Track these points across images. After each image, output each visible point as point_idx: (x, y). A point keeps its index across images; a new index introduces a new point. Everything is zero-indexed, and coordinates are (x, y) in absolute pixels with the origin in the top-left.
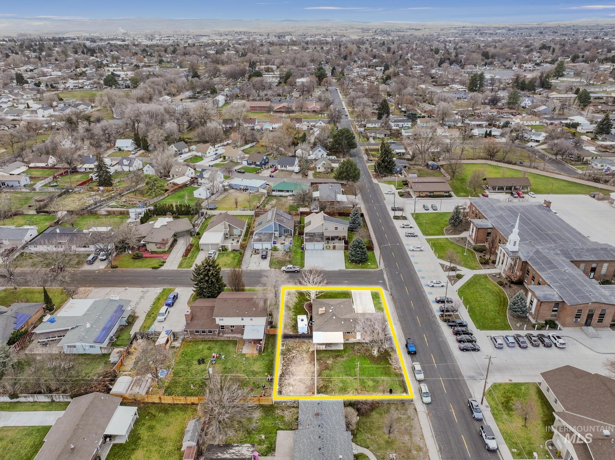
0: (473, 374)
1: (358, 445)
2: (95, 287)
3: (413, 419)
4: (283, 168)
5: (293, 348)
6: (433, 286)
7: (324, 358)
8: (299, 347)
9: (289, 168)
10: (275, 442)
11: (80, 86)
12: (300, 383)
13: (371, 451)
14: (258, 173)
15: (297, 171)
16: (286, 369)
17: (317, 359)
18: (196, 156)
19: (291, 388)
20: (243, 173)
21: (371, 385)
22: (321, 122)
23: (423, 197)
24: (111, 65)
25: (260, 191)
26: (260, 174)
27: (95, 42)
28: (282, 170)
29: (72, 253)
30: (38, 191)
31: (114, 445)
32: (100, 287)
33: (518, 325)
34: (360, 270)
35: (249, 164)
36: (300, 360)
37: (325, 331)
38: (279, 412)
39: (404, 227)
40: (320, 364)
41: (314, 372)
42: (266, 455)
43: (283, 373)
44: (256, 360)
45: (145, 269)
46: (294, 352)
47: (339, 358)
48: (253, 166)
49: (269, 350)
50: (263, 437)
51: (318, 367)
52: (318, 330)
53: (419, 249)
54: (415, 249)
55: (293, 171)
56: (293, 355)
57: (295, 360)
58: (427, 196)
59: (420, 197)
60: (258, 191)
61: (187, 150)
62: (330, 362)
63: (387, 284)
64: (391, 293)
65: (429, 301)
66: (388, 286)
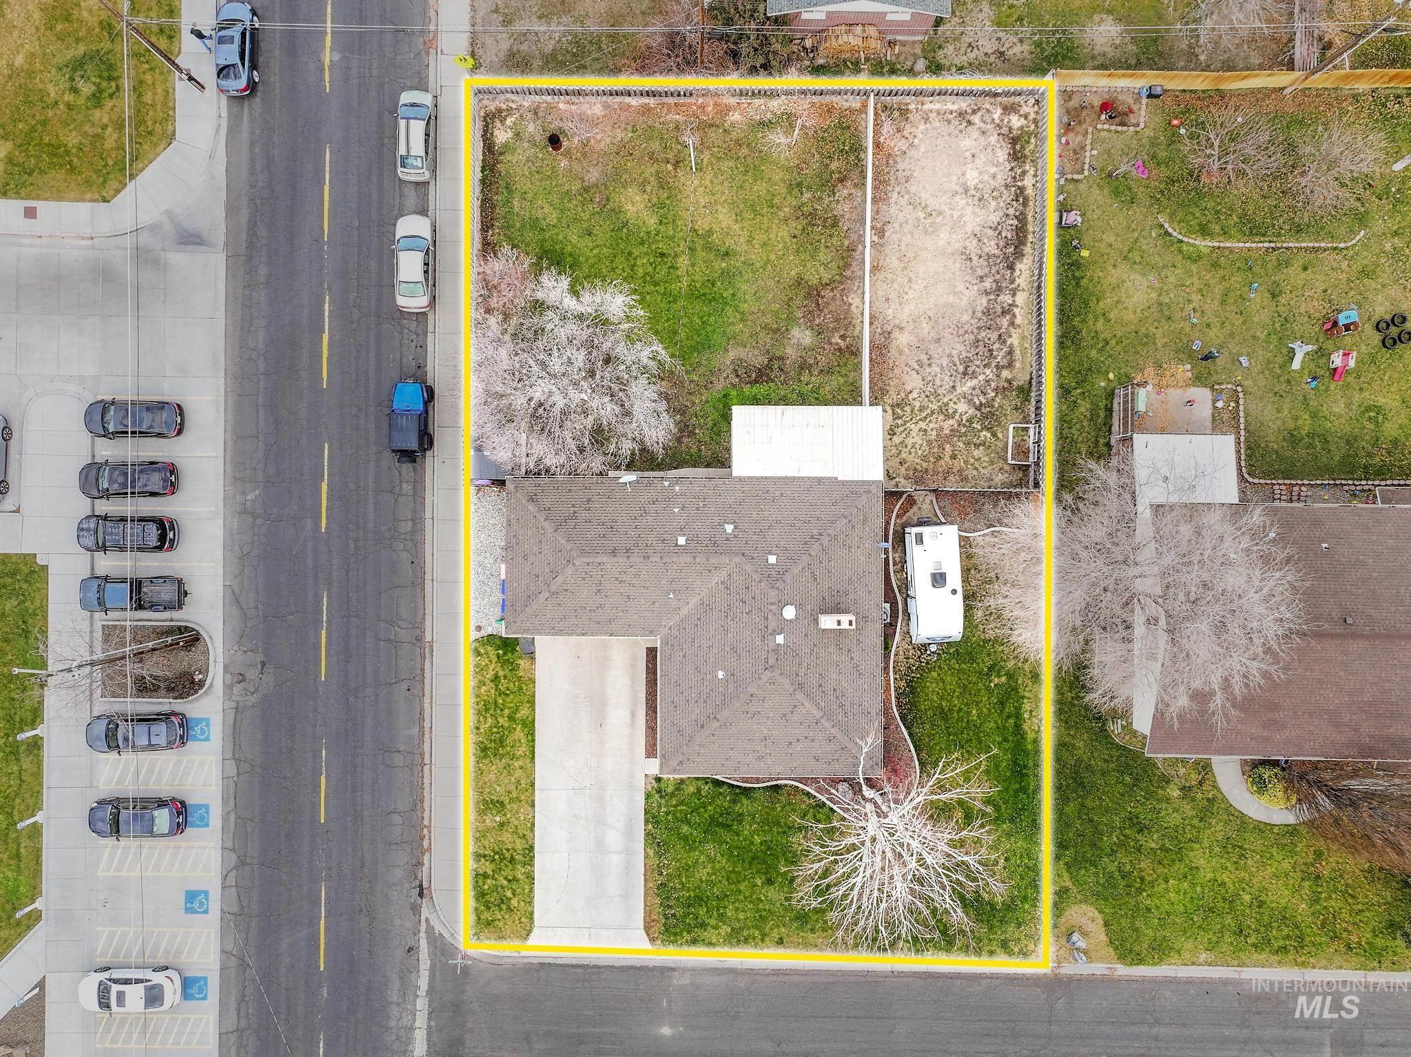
0: (178, 259)
3: (496, 11)
5: (963, 431)
7: (823, 361)
8: (943, 440)
12: (933, 204)
16: (999, 290)
17: (856, 353)
19: (972, 177)
21: (631, 191)
36: (935, 351)
37: (819, 480)
38: (1017, 49)
40: (845, 321)
41: (875, 269)
43: (1011, 267)
44: (1143, 340)
46: (962, 407)
47: (758, 360)
49: (1084, 407)
51: (854, 301)
52: (856, 489)
56: (968, 385)
57: (959, 349)
62: (802, 336)
63: (422, 1004)
64: (416, 909)
65: (225, 819)
66: (423, 983)
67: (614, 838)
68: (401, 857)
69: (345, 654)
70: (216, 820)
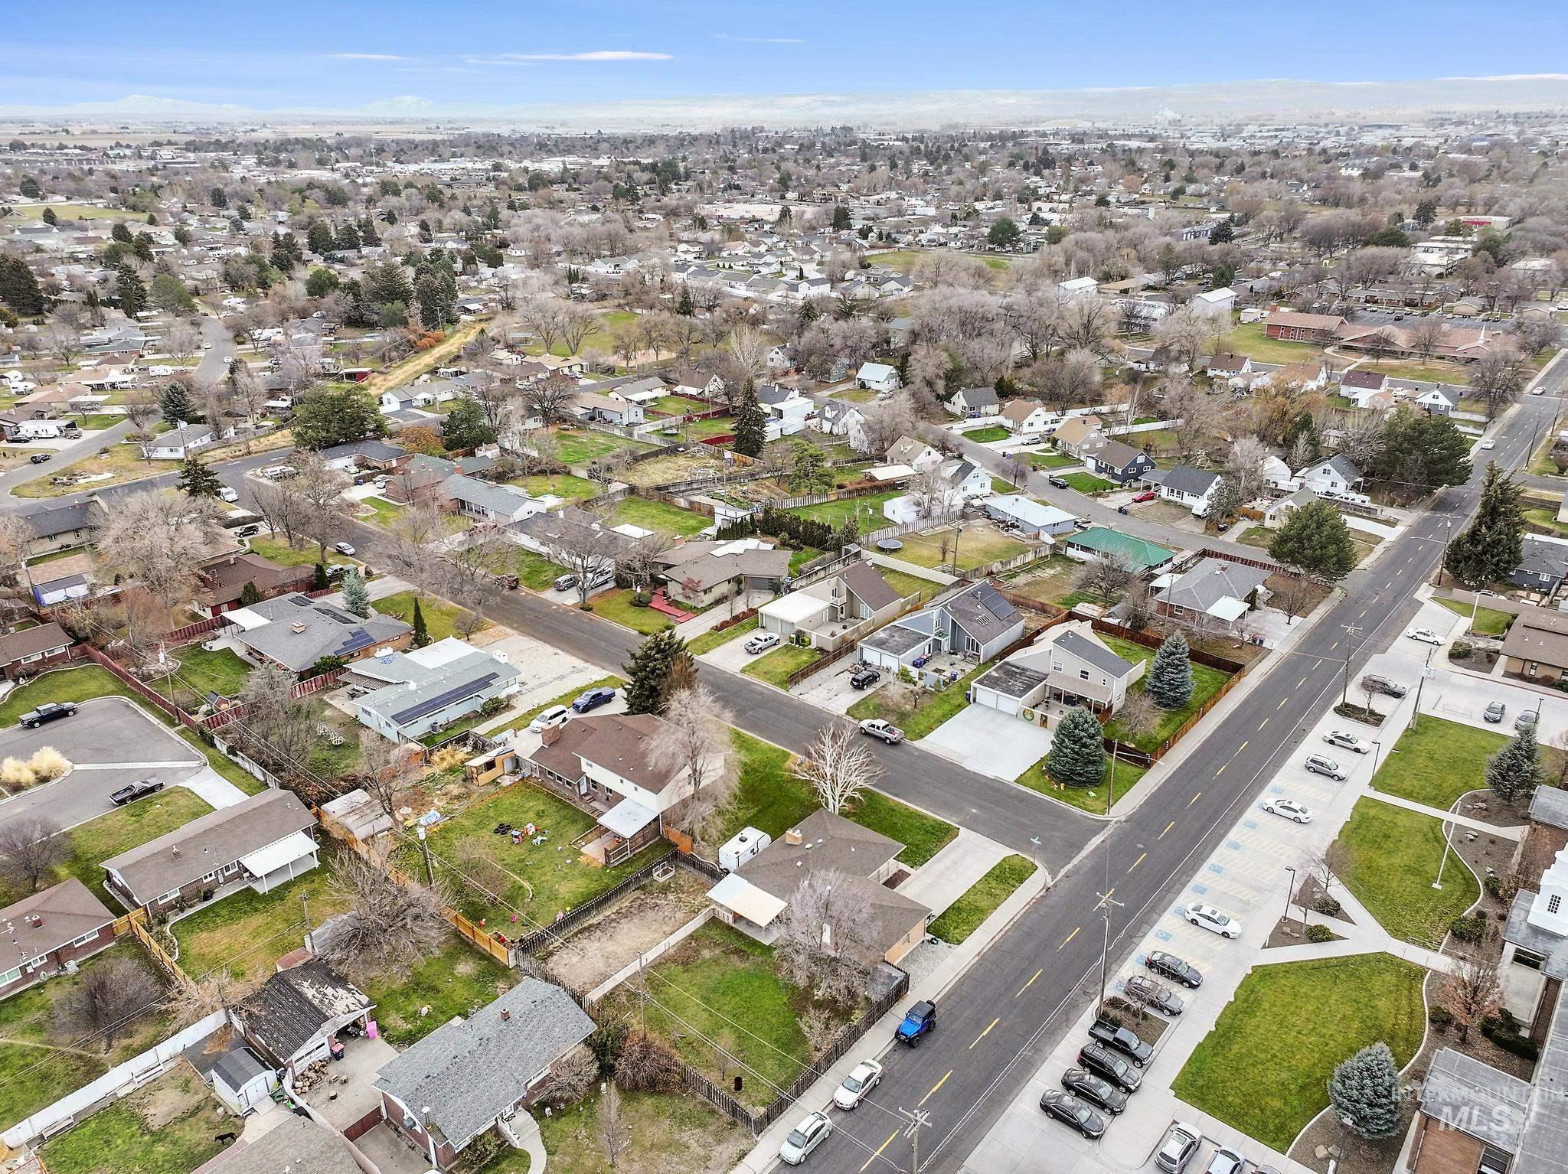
1: (542, 1134)
2: (523, 633)
4: (1174, 498)
5: (680, 891)
6: (1194, 922)
7: (708, 941)
8: (691, 893)
9: (1188, 500)
10: (430, 1031)
11: (942, 240)
12: (602, 960)
13: (549, 1163)
14: (1099, 495)
15: (1200, 513)
16: (611, 920)
18: (1002, 427)
19: (576, 959)
20: (1063, 487)
22: (1437, 392)
23: (1531, 680)
24: (1056, 197)
25: (1041, 538)
26: (1100, 500)
27: (1082, 141)
28: (1168, 502)
29: (556, 561)
30: (636, 438)
31: (249, 889)
32: (529, 634)
33: (1321, 1152)
34: (1049, 798)
35: (1099, 469)
36: (660, 918)
37: (755, 884)
39: (1332, 742)
40: (683, 947)
42: (390, 1043)
43: (599, 923)
44: (584, 874)
45: (625, 629)
46: (671, 898)
47: (734, 957)
48: (1104, 476)
49: (629, 870)
50: (425, 1010)
51: (673, 950)
52: (745, 874)
53: (1292, 815)
54: (1277, 809)
55: (1187, 510)
56: (662, 902)
57: (650, 914)
58: (1547, 682)
59: (1521, 677)
60: (1037, 537)
61: (995, 408)
62: (706, 953)
63: (1075, 861)
64: (1055, 886)
65: (1130, 953)
66: (1069, 867)
67: (947, 862)
68: (1052, 900)
69: (1023, 973)
70: (1135, 955)
